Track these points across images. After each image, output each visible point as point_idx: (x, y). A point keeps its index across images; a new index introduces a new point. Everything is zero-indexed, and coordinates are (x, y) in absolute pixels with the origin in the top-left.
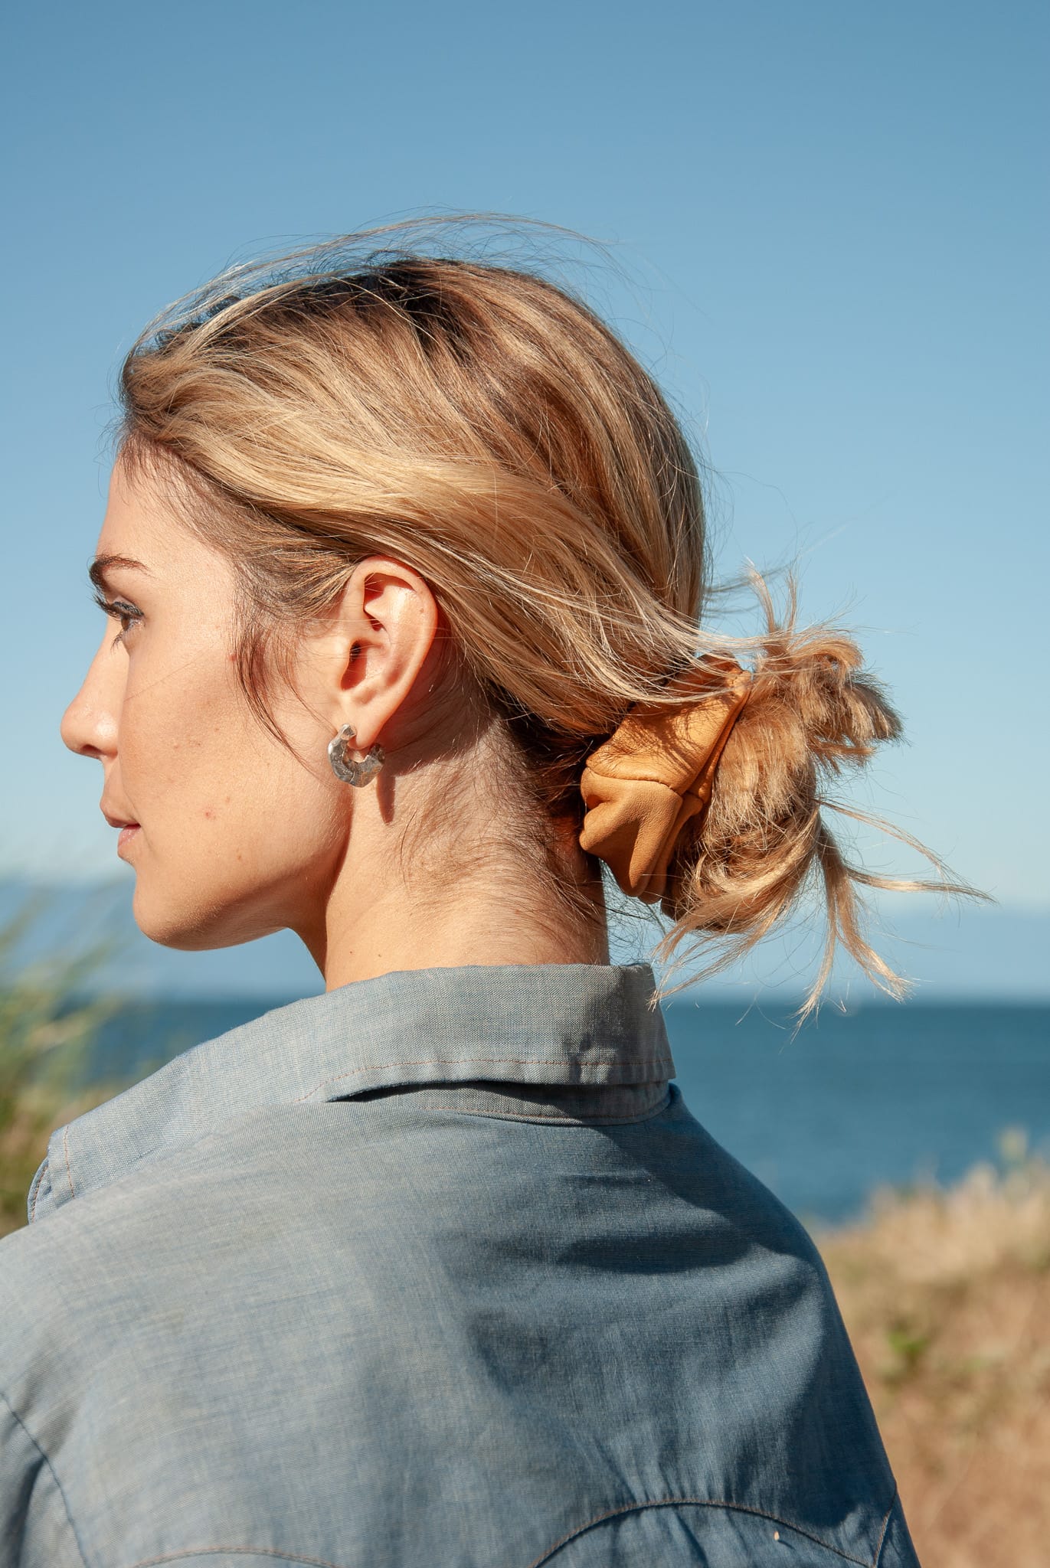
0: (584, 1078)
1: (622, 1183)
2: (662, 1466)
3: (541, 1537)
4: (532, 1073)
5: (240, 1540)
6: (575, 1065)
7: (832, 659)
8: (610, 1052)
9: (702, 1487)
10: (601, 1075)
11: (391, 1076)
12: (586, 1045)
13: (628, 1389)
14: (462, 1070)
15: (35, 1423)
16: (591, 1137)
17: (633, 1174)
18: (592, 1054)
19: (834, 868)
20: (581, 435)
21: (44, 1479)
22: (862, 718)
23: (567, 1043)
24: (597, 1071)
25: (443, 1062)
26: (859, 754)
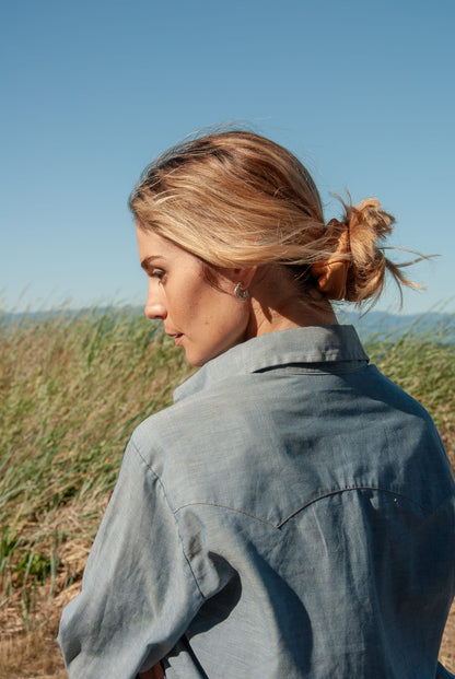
0: (327, 359)
1: (346, 392)
2: (355, 477)
3: (302, 501)
4: (309, 359)
5: (204, 501)
6: (324, 356)
7: (371, 206)
8: (337, 351)
9: (370, 483)
10: (334, 358)
11: (264, 366)
12: (327, 349)
13: (343, 454)
14: (286, 361)
15: (154, 468)
16: (333, 378)
17: (349, 389)
18: (330, 352)
19: (393, 269)
20: (280, 175)
21: (158, 484)
22: (387, 220)
23: (320, 349)
24: (332, 356)
25: (280, 360)
26: (389, 230)
